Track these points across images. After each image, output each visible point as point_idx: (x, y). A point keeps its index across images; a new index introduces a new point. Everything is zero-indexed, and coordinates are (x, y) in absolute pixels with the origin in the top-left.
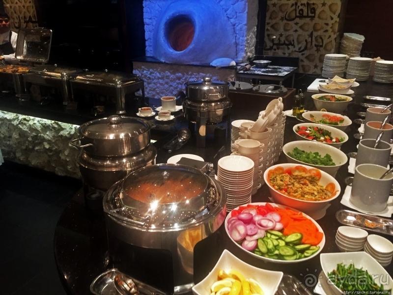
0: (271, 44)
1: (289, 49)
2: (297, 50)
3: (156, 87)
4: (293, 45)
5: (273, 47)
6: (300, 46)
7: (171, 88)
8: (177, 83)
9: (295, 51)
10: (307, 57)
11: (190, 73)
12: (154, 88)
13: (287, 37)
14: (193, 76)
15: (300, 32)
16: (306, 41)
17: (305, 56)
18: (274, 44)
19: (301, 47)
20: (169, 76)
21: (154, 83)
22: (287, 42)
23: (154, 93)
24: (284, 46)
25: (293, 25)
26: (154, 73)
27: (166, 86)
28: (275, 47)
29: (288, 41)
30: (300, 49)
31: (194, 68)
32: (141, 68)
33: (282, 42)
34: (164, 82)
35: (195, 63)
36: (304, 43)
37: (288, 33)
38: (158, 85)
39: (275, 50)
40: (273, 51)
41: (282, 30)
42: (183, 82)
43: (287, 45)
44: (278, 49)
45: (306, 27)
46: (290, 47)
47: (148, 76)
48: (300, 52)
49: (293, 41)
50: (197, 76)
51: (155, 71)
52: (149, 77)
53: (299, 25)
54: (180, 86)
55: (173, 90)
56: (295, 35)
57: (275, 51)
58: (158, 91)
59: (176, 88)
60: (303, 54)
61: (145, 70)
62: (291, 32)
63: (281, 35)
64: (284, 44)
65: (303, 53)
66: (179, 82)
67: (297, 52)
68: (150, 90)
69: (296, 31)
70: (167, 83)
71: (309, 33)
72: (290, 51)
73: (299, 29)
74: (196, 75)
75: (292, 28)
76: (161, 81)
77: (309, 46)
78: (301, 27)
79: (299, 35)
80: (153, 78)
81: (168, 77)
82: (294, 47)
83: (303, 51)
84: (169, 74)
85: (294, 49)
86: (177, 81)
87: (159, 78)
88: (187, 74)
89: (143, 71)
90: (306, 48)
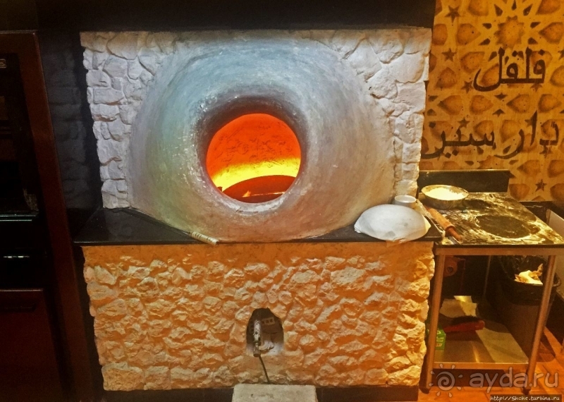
0: (440, 145)
1: (481, 152)
2: (501, 154)
3: (173, 306)
4: (491, 143)
5: (443, 149)
6: (507, 144)
7: (229, 304)
8: (248, 289)
9: (496, 156)
10: (521, 168)
11: (294, 261)
12: (167, 310)
13: (477, 128)
14: (303, 267)
15: (509, 114)
16: (521, 133)
17: (518, 164)
18: (445, 144)
19: (509, 147)
20: (220, 274)
21: (168, 298)
22: (476, 138)
23: (169, 324)
24: (471, 146)
25: (493, 99)
26: (166, 270)
27: (212, 301)
28: (448, 149)
29: (479, 134)
30: (506, 150)
31: (310, 247)
32: (116, 261)
33: (466, 138)
34: (201, 292)
35: (313, 234)
36: (518, 138)
37: (480, 118)
38: (182, 301)
39: (448, 155)
40: (443, 158)
41: (465, 113)
42: (269, 286)
43: (477, 144)
44: (456, 153)
45: (521, 104)
46: (484, 147)
47: (146, 280)
48: (507, 157)
49: (492, 134)
50: (318, 267)
51: (171, 264)
52: (147, 284)
53: (507, 99)
54: (259, 296)
55: (236, 310)
56: (498, 121)
57: (447, 159)
58: (183, 318)
59: (248, 302)
60: (512, 162)
61: (133, 265)
62: (487, 115)
63: (464, 123)
64: (471, 141)
65: (513, 159)
66: (255, 285)
67: (501, 157)
68: (151, 318)
69: (499, 112)
70: (214, 293)
71: (529, 116)
72: (483, 157)
73: (506, 109)
74: (315, 263)
75: (491, 106)
76: (191, 289)
77: (527, 144)
78: (510, 104)
79: (506, 121)
80: (164, 283)
81: (217, 277)
82: (494, 147)
83: (514, 154)
84: (221, 267)
85: (493, 153)
86: (249, 284)
87: (184, 282)
88: (287, 262)
89: (125, 269)
90: (520, 149)
